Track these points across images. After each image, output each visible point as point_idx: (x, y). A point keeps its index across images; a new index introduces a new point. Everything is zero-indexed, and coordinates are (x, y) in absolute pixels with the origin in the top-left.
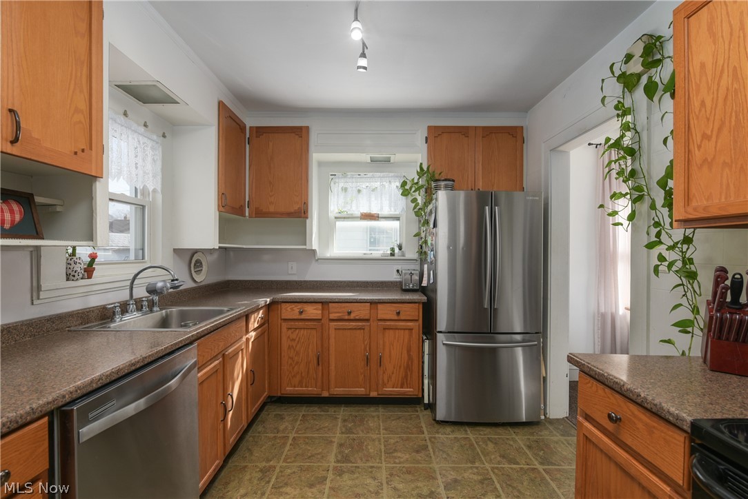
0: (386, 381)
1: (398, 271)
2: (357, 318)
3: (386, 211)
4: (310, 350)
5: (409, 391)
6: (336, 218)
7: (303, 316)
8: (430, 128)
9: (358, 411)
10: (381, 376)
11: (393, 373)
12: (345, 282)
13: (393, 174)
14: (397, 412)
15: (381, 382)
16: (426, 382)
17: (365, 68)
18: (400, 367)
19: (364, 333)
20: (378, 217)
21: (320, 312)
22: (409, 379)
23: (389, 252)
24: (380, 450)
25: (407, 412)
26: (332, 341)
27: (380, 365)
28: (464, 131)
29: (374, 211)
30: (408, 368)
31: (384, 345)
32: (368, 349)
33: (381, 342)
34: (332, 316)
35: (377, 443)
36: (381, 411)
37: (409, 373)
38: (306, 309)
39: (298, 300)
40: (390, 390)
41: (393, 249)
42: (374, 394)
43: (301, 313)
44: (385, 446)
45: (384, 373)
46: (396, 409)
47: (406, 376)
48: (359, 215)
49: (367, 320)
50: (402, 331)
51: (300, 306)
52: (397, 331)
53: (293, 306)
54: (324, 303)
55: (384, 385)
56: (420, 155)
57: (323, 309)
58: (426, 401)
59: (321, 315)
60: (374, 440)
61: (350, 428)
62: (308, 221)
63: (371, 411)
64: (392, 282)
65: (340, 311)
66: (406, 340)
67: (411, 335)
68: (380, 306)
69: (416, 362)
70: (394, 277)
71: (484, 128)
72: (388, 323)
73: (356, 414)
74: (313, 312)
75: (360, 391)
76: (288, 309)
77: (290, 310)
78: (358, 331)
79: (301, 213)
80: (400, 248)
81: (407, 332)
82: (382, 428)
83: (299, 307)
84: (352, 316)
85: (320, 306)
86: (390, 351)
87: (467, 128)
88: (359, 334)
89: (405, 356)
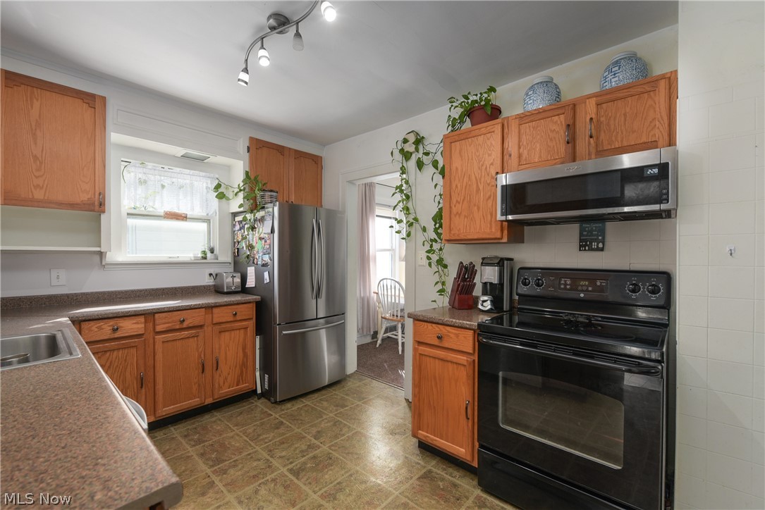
0: (222, 384)
1: (211, 274)
2: (190, 325)
3: (198, 211)
4: (128, 374)
5: (244, 386)
6: (128, 214)
7: (117, 335)
8: (251, 139)
9: (193, 423)
10: (217, 380)
11: (229, 374)
12: (146, 290)
13: (204, 174)
14: (234, 410)
15: (217, 385)
16: (257, 374)
17: (246, 83)
18: (236, 367)
19: (197, 341)
20: (186, 217)
21: (143, 325)
23: (200, 255)
24: (245, 440)
25: (244, 406)
26: (159, 356)
27: (217, 369)
28: (280, 149)
29: (182, 210)
31: (220, 349)
32: (202, 355)
33: (217, 346)
34: (159, 328)
35: (237, 438)
36: (217, 415)
37: (244, 370)
38: (121, 325)
39: (111, 316)
40: (226, 391)
41: (204, 252)
42: (209, 401)
43: (115, 330)
44: (247, 436)
45: (220, 376)
46: (232, 408)
47: (242, 372)
48: (162, 214)
49: (201, 327)
50: (238, 331)
51: (112, 322)
52: (233, 332)
53: (101, 323)
54: (149, 315)
55: (220, 388)
56: (242, 162)
57: (146, 322)
58: (259, 391)
59: (143, 329)
60: (232, 437)
61: (199, 440)
62: (103, 216)
63: (207, 419)
64: (204, 287)
65: (170, 320)
66: (241, 340)
67: (246, 334)
68: (215, 310)
71: (296, 151)
72: (223, 326)
73: (194, 426)
74: (129, 327)
75: (194, 402)
76: (94, 328)
77: (96, 330)
78: (191, 340)
79: (96, 206)
80: (212, 251)
81: (242, 331)
82: (231, 426)
83: (111, 324)
84: (185, 325)
85: (142, 319)
86: (226, 354)
87: (283, 147)
88: (192, 342)
89: (241, 354)
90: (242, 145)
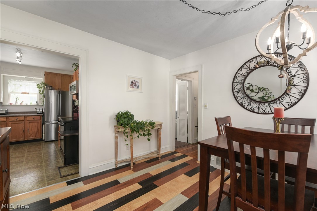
0: (30, 135)
1: (36, 109)
2: (20, 120)
3: (31, 92)
5: (38, 137)
8: (45, 72)
10: (28, 135)
11: (32, 133)
13: (34, 82)
16: (43, 135)
18: (35, 132)
20: (29, 94)
22: (38, 134)
28: (56, 74)
29: (27, 92)
30: (37, 132)
32: (24, 128)
33: (28, 126)
34: (10, 120)
35: (26, 147)
40: (31, 138)
42: (26, 140)
45: (29, 133)
47: (37, 133)
48: (21, 92)
49: (23, 121)
50: (35, 123)
52: (34, 123)
54: (7, 117)
55: (29, 137)
57: (7, 119)
58: (43, 139)
64: (34, 112)
65: (13, 119)
66: (37, 125)
68: (28, 117)
69: (40, 130)
70: (35, 110)
71: (62, 74)
72: (31, 121)
75: (21, 139)
78: (20, 124)
81: (37, 123)
82: (28, 145)
84: (18, 120)
85: (5, 118)
86: (31, 128)
87: (57, 73)
88: (21, 125)
89: (36, 129)
90: (42, 74)
